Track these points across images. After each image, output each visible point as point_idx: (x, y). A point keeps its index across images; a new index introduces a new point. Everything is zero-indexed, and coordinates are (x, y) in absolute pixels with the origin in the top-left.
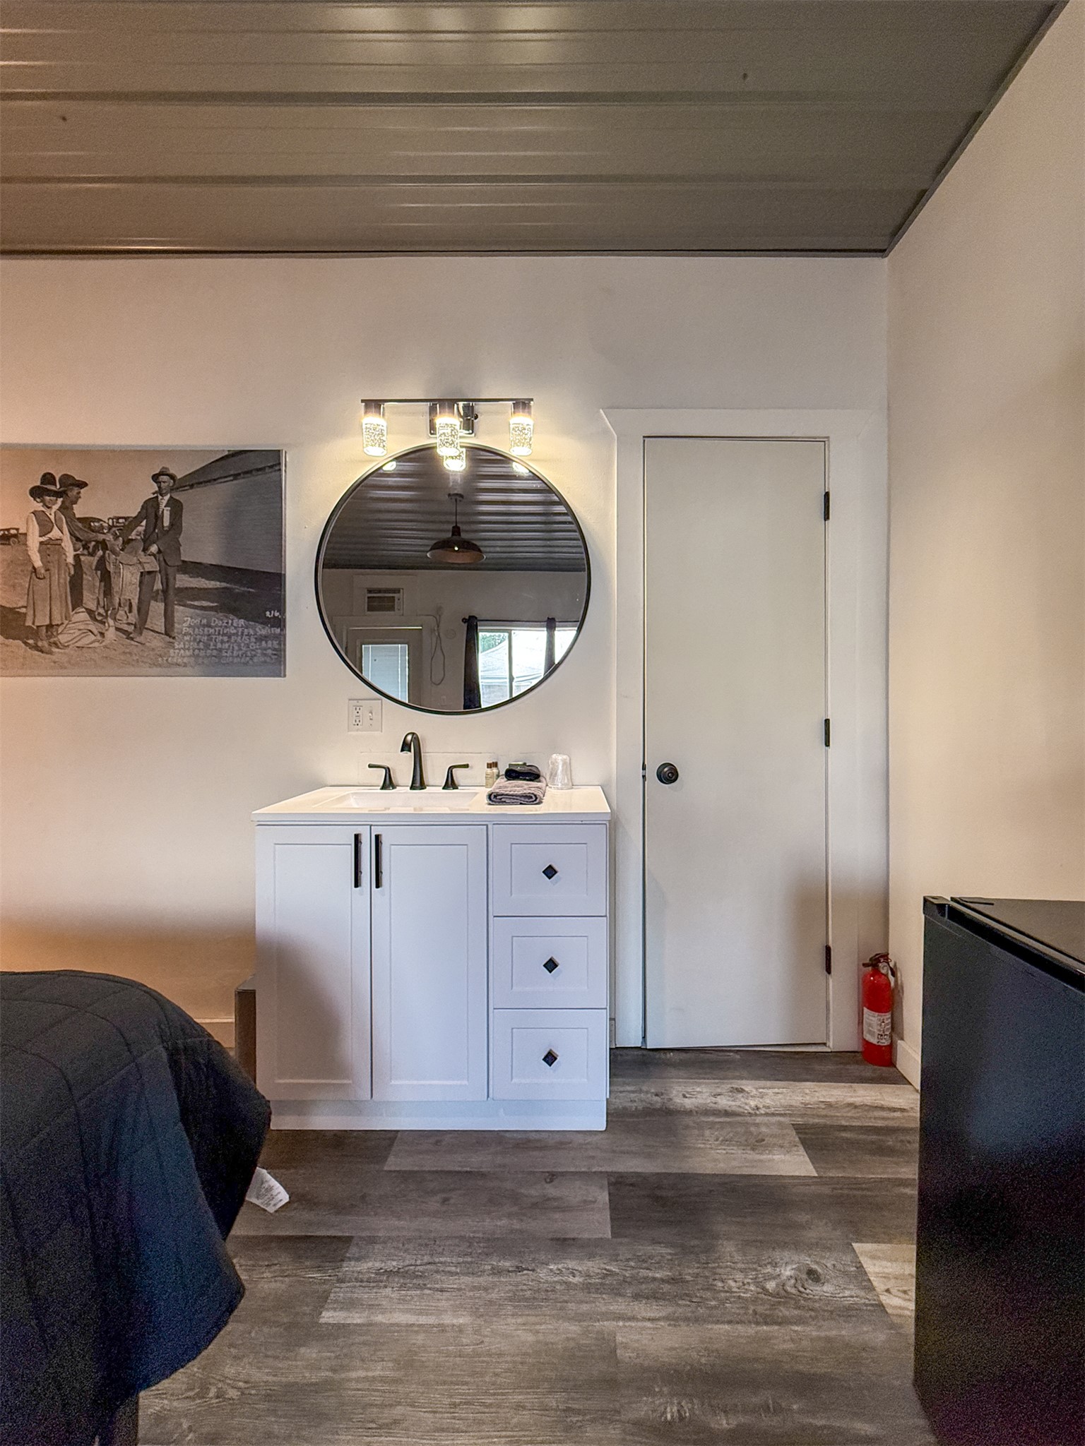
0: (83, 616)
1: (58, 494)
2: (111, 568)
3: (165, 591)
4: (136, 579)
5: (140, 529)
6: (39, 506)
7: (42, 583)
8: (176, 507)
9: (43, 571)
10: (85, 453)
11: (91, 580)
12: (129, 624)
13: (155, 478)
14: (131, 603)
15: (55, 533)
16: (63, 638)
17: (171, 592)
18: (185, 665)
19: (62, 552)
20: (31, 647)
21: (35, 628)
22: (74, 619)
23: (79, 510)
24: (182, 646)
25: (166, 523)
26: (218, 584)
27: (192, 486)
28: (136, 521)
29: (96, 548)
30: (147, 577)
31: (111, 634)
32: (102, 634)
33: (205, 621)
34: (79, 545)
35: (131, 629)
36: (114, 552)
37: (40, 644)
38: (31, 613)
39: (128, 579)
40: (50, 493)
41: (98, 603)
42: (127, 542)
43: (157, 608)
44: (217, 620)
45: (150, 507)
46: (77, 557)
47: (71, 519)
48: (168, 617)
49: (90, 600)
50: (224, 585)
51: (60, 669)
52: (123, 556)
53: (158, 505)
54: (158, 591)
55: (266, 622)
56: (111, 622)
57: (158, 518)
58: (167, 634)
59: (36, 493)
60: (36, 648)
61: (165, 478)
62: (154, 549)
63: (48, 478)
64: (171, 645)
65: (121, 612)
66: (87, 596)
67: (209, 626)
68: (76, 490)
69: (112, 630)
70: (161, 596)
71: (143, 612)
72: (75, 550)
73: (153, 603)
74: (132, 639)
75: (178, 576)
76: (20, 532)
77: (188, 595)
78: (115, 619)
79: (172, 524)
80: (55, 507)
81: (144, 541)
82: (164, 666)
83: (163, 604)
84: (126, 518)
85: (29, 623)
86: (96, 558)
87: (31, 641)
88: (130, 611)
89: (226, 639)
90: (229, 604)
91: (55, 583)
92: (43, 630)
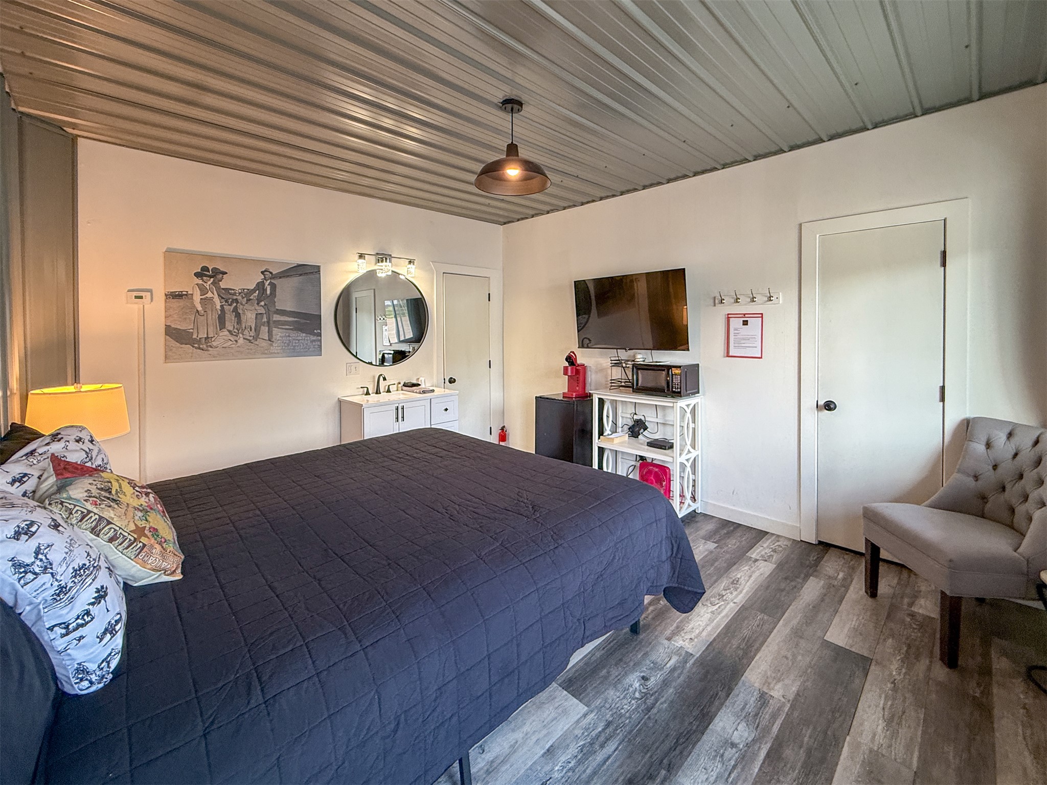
0: (227, 333)
1: (211, 277)
2: (240, 311)
3: (268, 322)
4: (254, 316)
5: (256, 294)
6: (200, 282)
7: (202, 318)
8: (273, 287)
9: (203, 312)
10: (225, 259)
11: (230, 317)
12: (250, 336)
13: (262, 273)
14: (251, 327)
15: (209, 295)
16: (214, 344)
17: (271, 322)
18: (278, 353)
19: (214, 304)
20: (196, 348)
21: (198, 338)
22: (221, 334)
23: (223, 285)
24: (276, 345)
25: (268, 292)
26: (293, 319)
27: (280, 278)
28: (254, 291)
29: (232, 302)
30: (259, 316)
31: (241, 341)
32: (236, 341)
33: (287, 335)
34: (223, 300)
35: (251, 338)
37: (201, 346)
38: (195, 331)
39: (249, 317)
40: (206, 276)
41: (234, 327)
42: (249, 300)
43: (265, 329)
44: (294, 334)
45: (260, 286)
46: (222, 306)
47: (219, 289)
48: (270, 333)
49: (229, 326)
50: (296, 319)
51: (214, 357)
52: (247, 306)
53: (264, 284)
54: (264, 322)
55: (315, 334)
56: (241, 335)
57: (265, 290)
58: (269, 340)
59: (197, 275)
60: (199, 348)
61: (267, 273)
62: (262, 303)
63: (205, 269)
65: (246, 331)
66: (227, 324)
67: (289, 336)
68: (221, 275)
69: (242, 339)
70: (266, 324)
71: (257, 330)
72: (221, 303)
73: (262, 327)
74: (252, 343)
75: (275, 316)
76: (189, 293)
78: (243, 334)
79: (271, 293)
80: (209, 283)
81: (257, 300)
82: (267, 354)
83: (267, 328)
84: (248, 290)
85: (195, 336)
86: (233, 307)
87: (196, 345)
88: (251, 330)
89: (297, 341)
90: (299, 328)
91: (210, 317)
92: (204, 340)
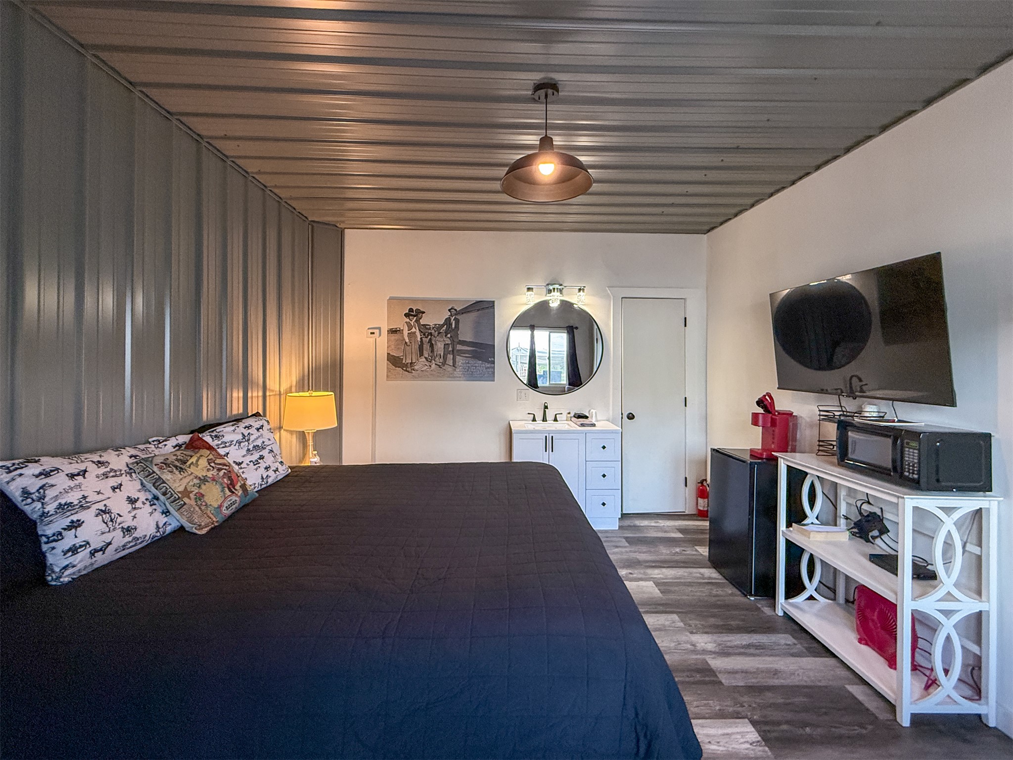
0: (424, 359)
1: (414, 316)
2: (433, 343)
3: (453, 351)
4: (443, 346)
5: (444, 328)
6: (408, 320)
7: (408, 348)
8: (457, 321)
9: (409, 343)
10: (424, 301)
11: (426, 346)
12: (440, 362)
13: (449, 310)
14: (440, 355)
15: (413, 330)
17: (455, 351)
18: (460, 377)
19: (416, 337)
20: (405, 370)
21: (406, 364)
23: (422, 322)
25: (453, 326)
27: (462, 313)
28: (443, 326)
29: (428, 335)
30: (446, 346)
31: (433, 366)
32: (430, 366)
34: (422, 334)
35: (440, 364)
36: (434, 337)
37: (408, 369)
38: (404, 358)
39: (440, 346)
40: (412, 315)
41: (429, 355)
43: (450, 357)
44: (472, 361)
45: (448, 322)
46: (421, 338)
47: (419, 325)
48: (454, 360)
49: (426, 354)
50: (474, 349)
51: (414, 378)
52: (438, 338)
53: (451, 320)
54: (450, 351)
55: (489, 362)
56: (433, 361)
57: (451, 325)
58: (453, 366)
59: (407, 315)
60: (406, 371)
61: (453, 310)
62: (449, 336)
63: (411, 310)
64: (455, 370)
65: (437, 358)
66: (425, 352)
67: (468, 363)
68: (421, 315)
69: (434, 364)
70: (451, 353)
71: (445, 358)
72: (421, 336)
73: (448, 355)
74: (441, 368)
75: (458, 346)
77: (461, 352)
78: (435, 361)
79: (455, 327)
80: (414, 321)
81: (445, 332)
82: (452, 377)
83: (452, 356)
85: (404, 362)
86: (428, 339)
87: (405, 369)
88: (440, 358)
89: (475, 368)
90: (476, 356)
91: (413, 347)
92: (409, 364)
